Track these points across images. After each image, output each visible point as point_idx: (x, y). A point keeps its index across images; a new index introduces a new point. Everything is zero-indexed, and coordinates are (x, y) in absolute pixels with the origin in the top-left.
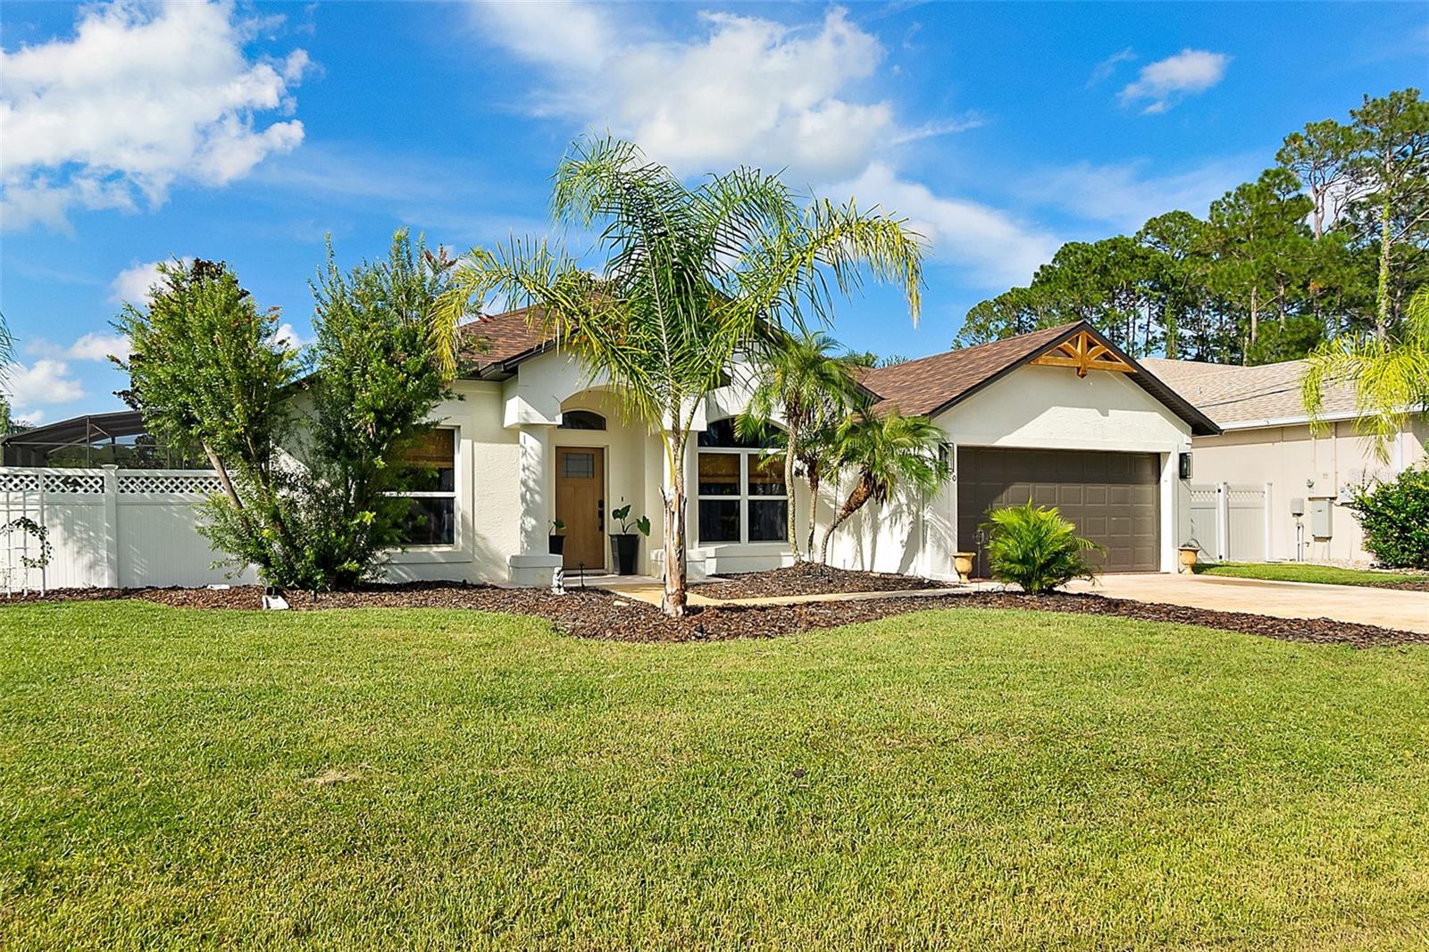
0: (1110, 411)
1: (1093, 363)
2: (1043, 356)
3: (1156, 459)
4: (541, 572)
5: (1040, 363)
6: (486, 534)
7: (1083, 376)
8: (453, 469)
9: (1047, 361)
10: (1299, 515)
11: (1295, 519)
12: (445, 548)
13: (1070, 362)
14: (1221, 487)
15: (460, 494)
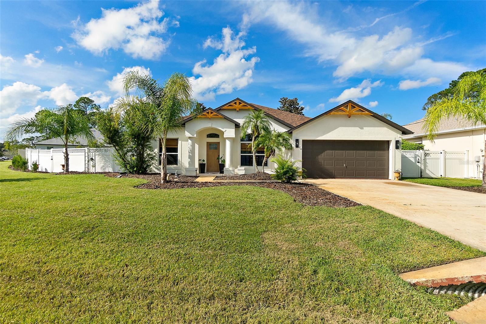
0: (364, 128)
1: (353, 113)
2: (333, 112)
3: (388, 142)
4: (191, 172)
5: (331, 114)
6: (184, 162)
7: (349, 117)
8: (178, 148)
9: (335, 113)
10: (478, 162)
11: (477, 163)
12: (175, 166)
13: (344, 113)
14: (442, 152)
15: (179, 153)
